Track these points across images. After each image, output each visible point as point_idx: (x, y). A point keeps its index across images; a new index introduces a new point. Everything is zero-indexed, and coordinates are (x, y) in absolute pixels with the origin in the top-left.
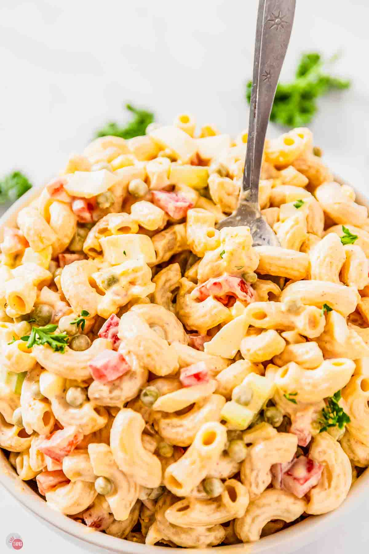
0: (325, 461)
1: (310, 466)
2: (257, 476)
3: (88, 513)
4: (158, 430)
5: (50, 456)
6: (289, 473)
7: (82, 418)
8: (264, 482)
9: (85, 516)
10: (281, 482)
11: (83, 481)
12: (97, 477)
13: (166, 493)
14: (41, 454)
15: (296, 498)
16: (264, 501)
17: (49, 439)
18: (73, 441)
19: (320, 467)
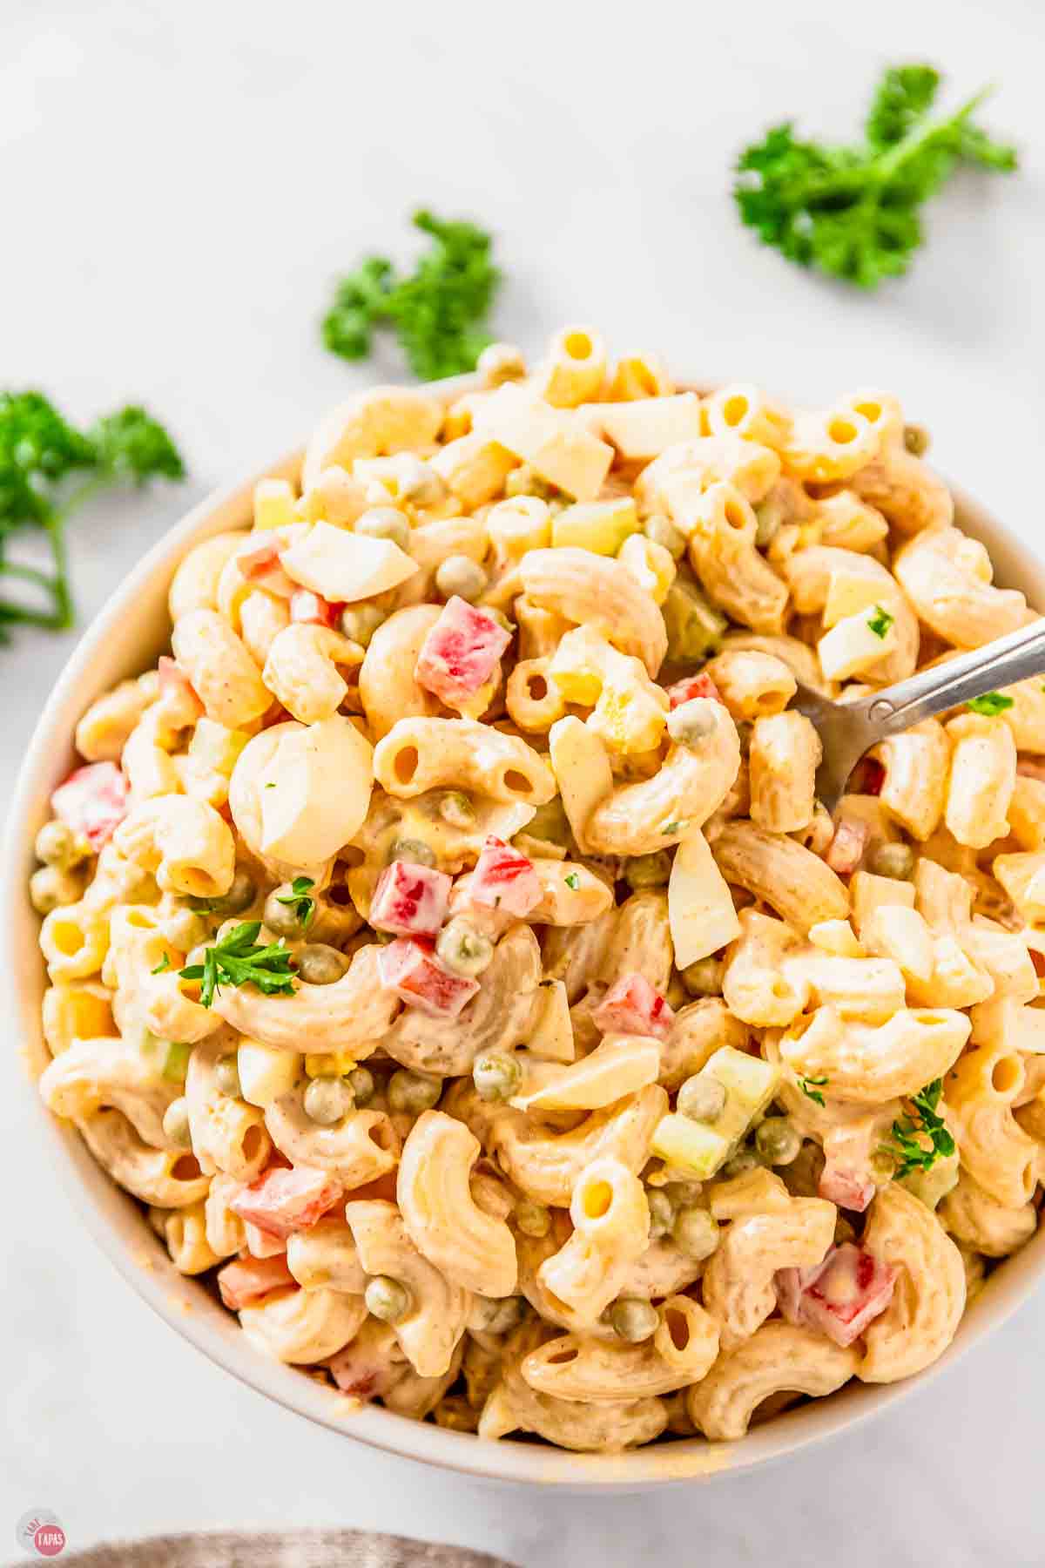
0: (901, 1263)
1: (866, 1273)
2: (741, 1296)
3: (342, 1359)
4: (510, 1170)
5: (256, 1224)
6: (815, 1292)
7: (340, 1155)
8: (757, 1310)
9: (335, 1367)
10: (799, 1309)
11: (334, 1292)
12: (368, 1279)
13: (529, 1322)
14: (236, 1218)
15: (836, 1347)
16: (758, 1355)
17: (259, 1189)
18: (317, 1203)
19: (888, 1275)
